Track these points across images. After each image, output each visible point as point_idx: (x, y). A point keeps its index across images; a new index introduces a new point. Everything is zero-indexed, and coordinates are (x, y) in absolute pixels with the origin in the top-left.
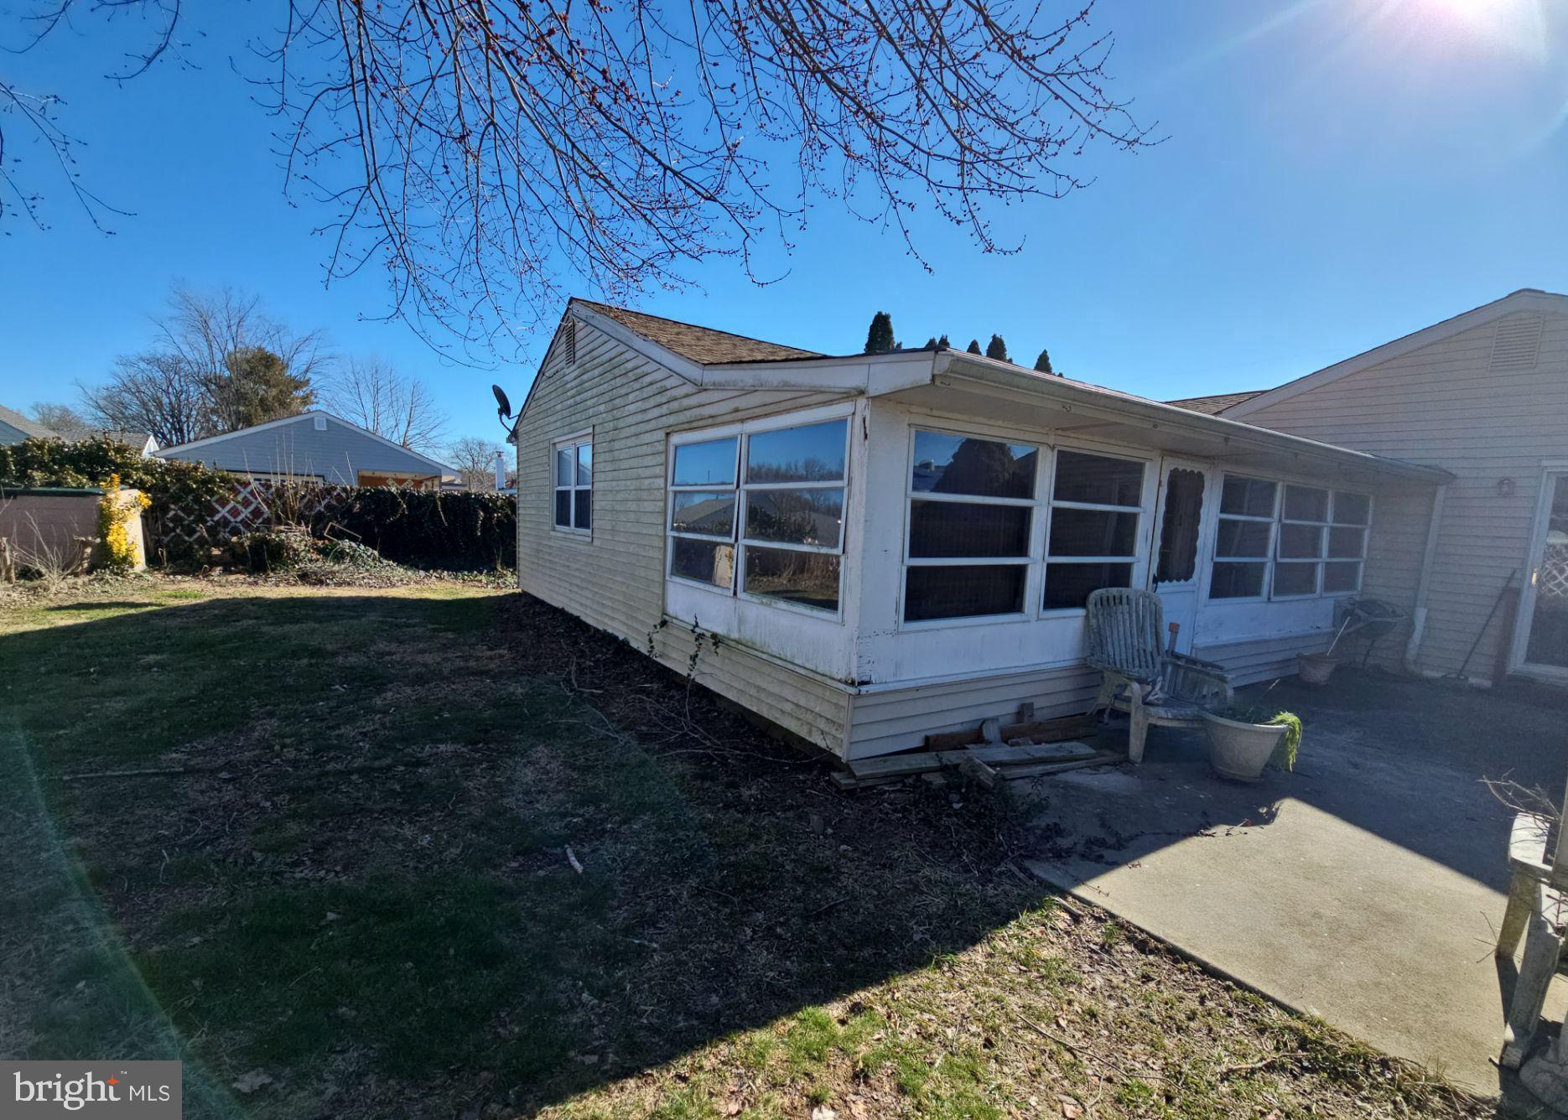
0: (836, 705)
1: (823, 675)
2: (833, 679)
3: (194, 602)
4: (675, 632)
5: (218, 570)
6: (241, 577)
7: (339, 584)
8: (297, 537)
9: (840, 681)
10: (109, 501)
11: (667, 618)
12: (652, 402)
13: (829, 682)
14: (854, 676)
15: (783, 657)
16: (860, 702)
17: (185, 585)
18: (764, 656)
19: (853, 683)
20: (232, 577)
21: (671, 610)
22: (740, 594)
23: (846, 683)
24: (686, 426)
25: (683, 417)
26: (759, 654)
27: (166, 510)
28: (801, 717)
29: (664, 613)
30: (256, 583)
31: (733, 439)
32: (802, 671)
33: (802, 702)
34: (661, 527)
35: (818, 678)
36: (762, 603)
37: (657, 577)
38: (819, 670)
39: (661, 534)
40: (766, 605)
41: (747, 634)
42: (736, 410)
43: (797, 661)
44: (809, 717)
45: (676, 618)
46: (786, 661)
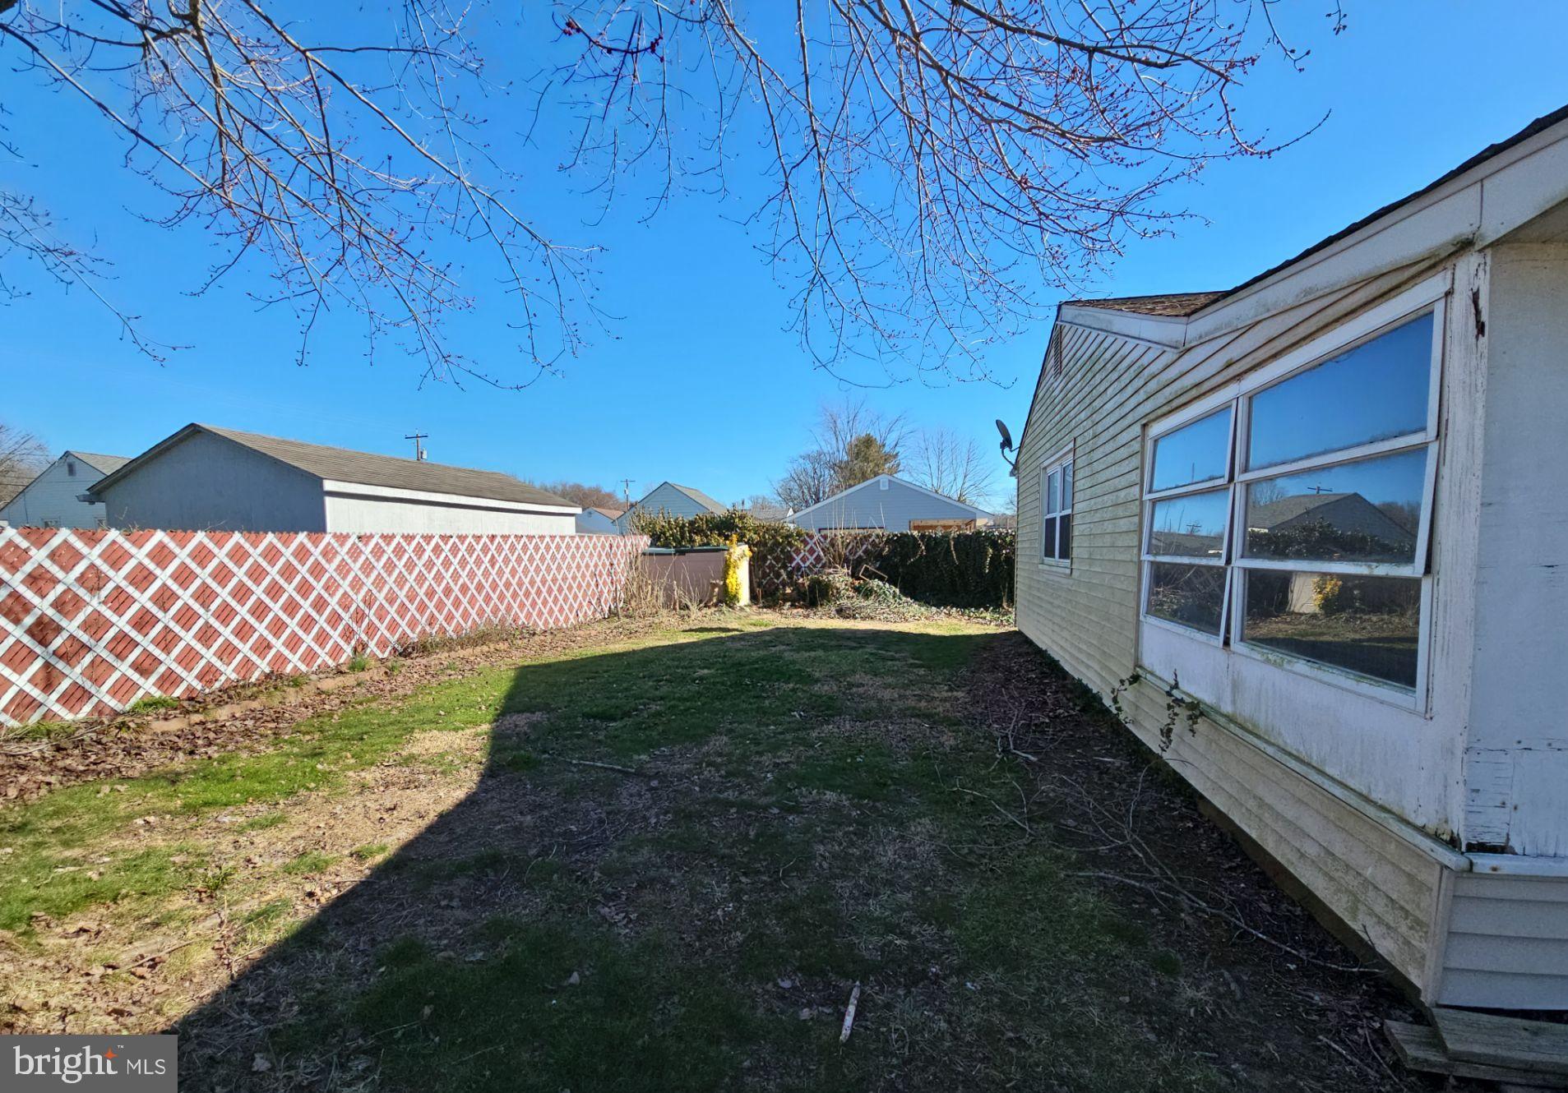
0: (1410, 877)
1: (1383, 808)
2: (1408, 823)
3: (763, 629)
4: (1147, 691)
5: (789, 604)
6: (800, 610)
7: (864, 619)
8: (840, 578)
9: (1421, 830)
10: (730, 554)
11: (1140, 671)
12: (1130, 390)
13: (1395, 826)
14: (1458, 825)
15: (1303, 756)
16: (1470, 888)
17: (765, 616)
18: (1270, 750)
19: (1453, 843)
20: (795, 611)
21: (1147, 661)
22: (1236, 645)
23: (1436, 837)
24: (1165, 409)
25: (1160, 399)
26: (1262, 746)
27: (765, 559)
28: (1337, 875)
29: (1138, 665)
30: (807, 616)
31: (1224, 408)
32: (1338, 791)
33: (1338, 849)
34: (1135, 551)
35: (1371, 811)
36: (1268, 661)
37: (1130, 615)
38: (1374, 796)
39: (1135, 559)
40: (1275, 664)
41: (1245, 709)
42: (1229, 365)
43: (1328, 770)
44: (1351, 881)
45: (1152, 674)
46: (1309, 765)
